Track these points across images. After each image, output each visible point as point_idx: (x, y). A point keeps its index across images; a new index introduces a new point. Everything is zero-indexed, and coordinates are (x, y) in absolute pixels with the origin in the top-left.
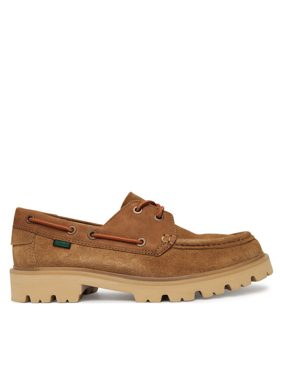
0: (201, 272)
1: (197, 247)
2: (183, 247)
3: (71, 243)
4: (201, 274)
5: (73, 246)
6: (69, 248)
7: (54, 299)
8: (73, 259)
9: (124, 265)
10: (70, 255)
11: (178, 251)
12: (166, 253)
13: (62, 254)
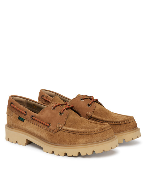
0: (69, 144)
1: (71, 132)
2: (66, 131)
3: (24, 120)
4: (69, 145)
5: (25, 121)
6: (23, 121)
7: (17, 142)
8: (24, 127)
9: (40, 134)
10: (23, 125)
11: (63, 132)
12: (58, 132)
13: (21, 124)
